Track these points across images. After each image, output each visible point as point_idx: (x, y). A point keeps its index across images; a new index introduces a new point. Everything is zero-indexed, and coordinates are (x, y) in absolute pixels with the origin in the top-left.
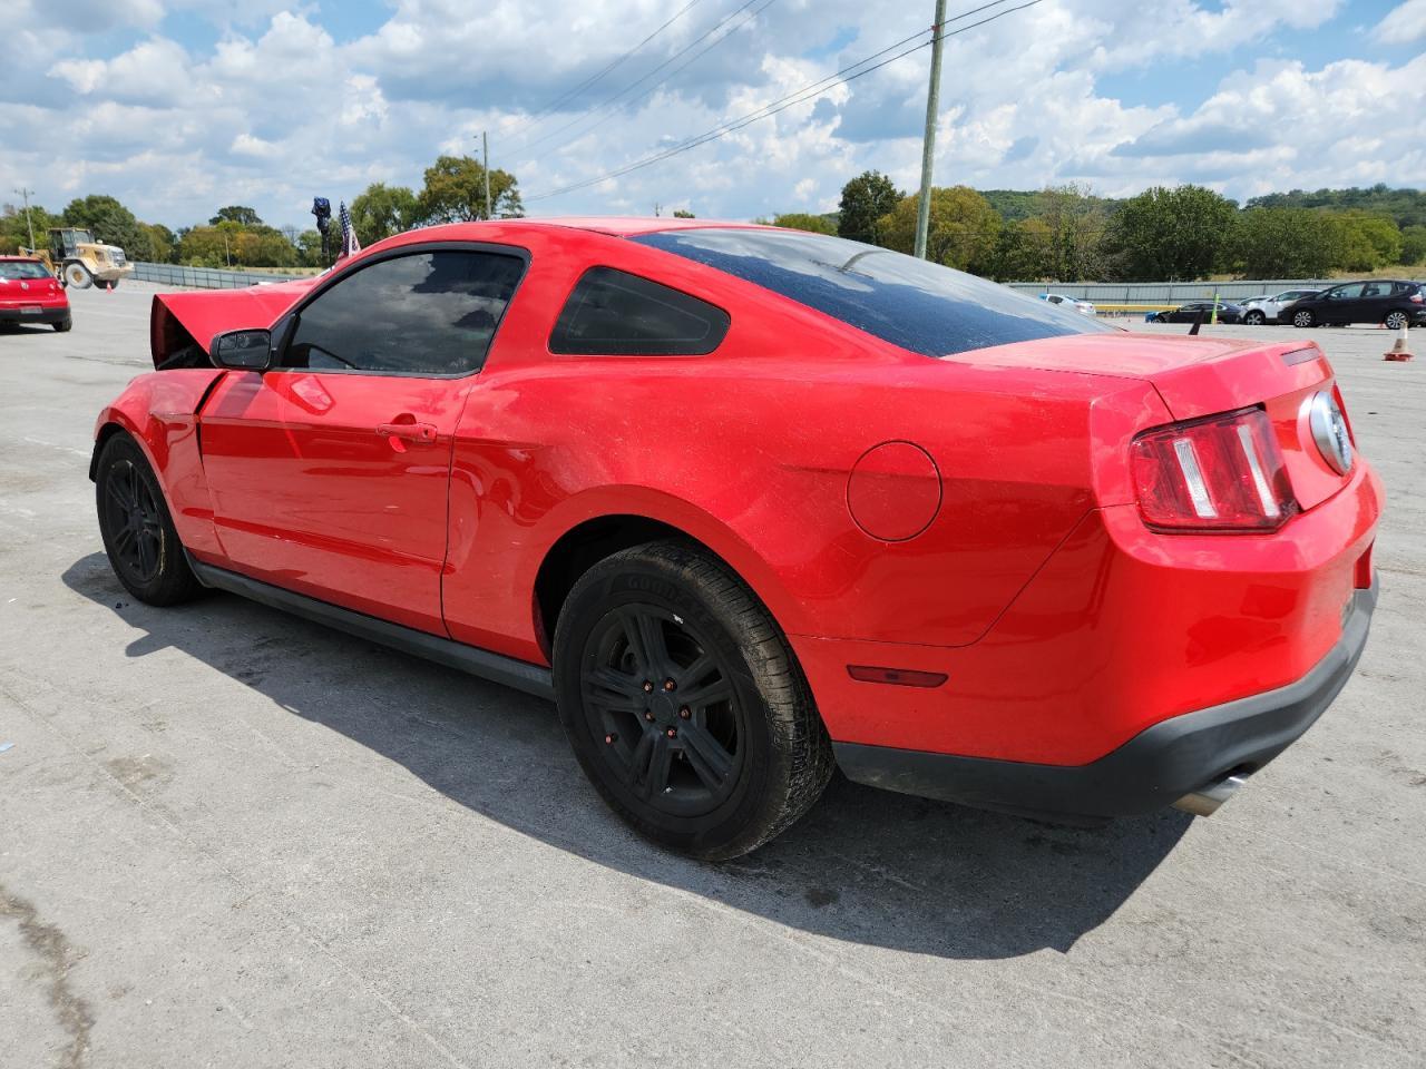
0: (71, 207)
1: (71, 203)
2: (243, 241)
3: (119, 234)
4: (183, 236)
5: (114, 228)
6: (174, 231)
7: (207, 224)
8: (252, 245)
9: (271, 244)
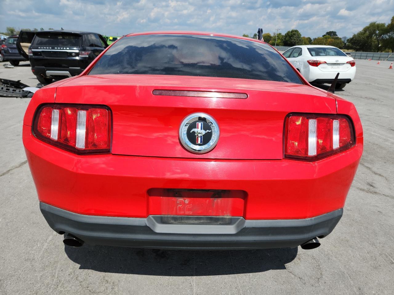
0: (287, 33)
1: (287, 32)
2: (329, 41)
3: (296, 40)
4: (314, 40)
5: (295, 38)
6: (312, 39)
7: (322, 36)
8: (331, 42)
9: (337, 42)
